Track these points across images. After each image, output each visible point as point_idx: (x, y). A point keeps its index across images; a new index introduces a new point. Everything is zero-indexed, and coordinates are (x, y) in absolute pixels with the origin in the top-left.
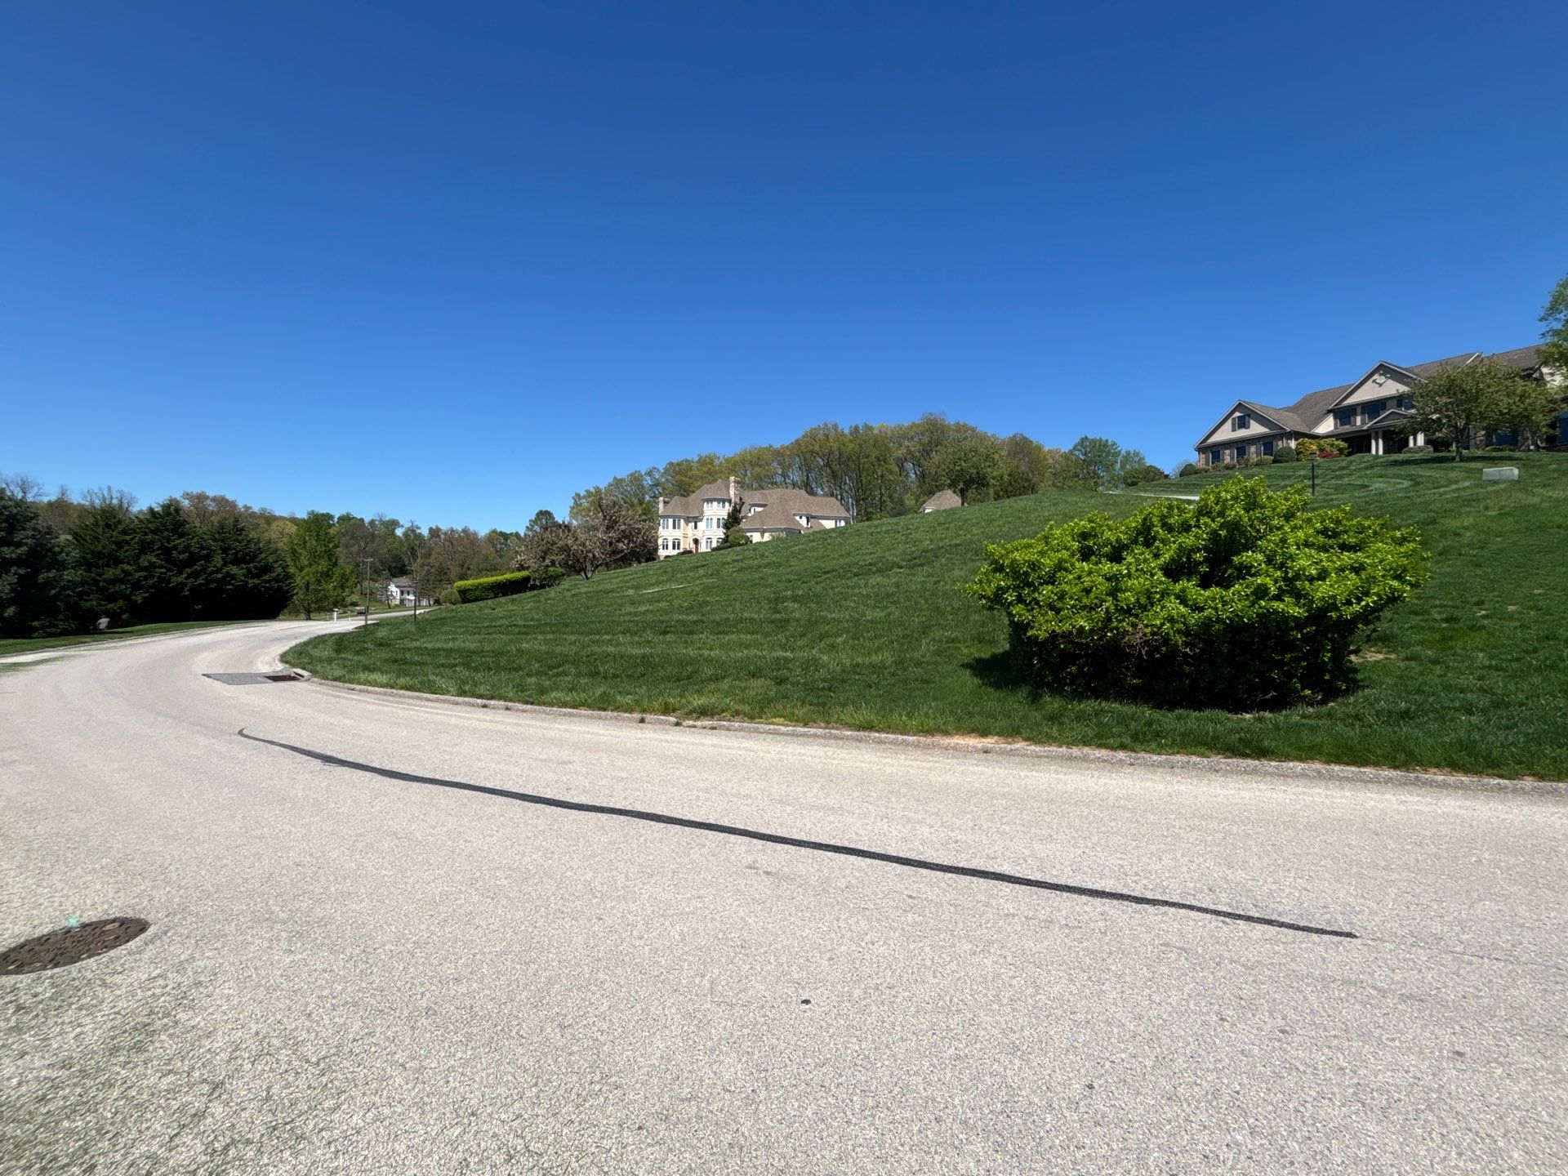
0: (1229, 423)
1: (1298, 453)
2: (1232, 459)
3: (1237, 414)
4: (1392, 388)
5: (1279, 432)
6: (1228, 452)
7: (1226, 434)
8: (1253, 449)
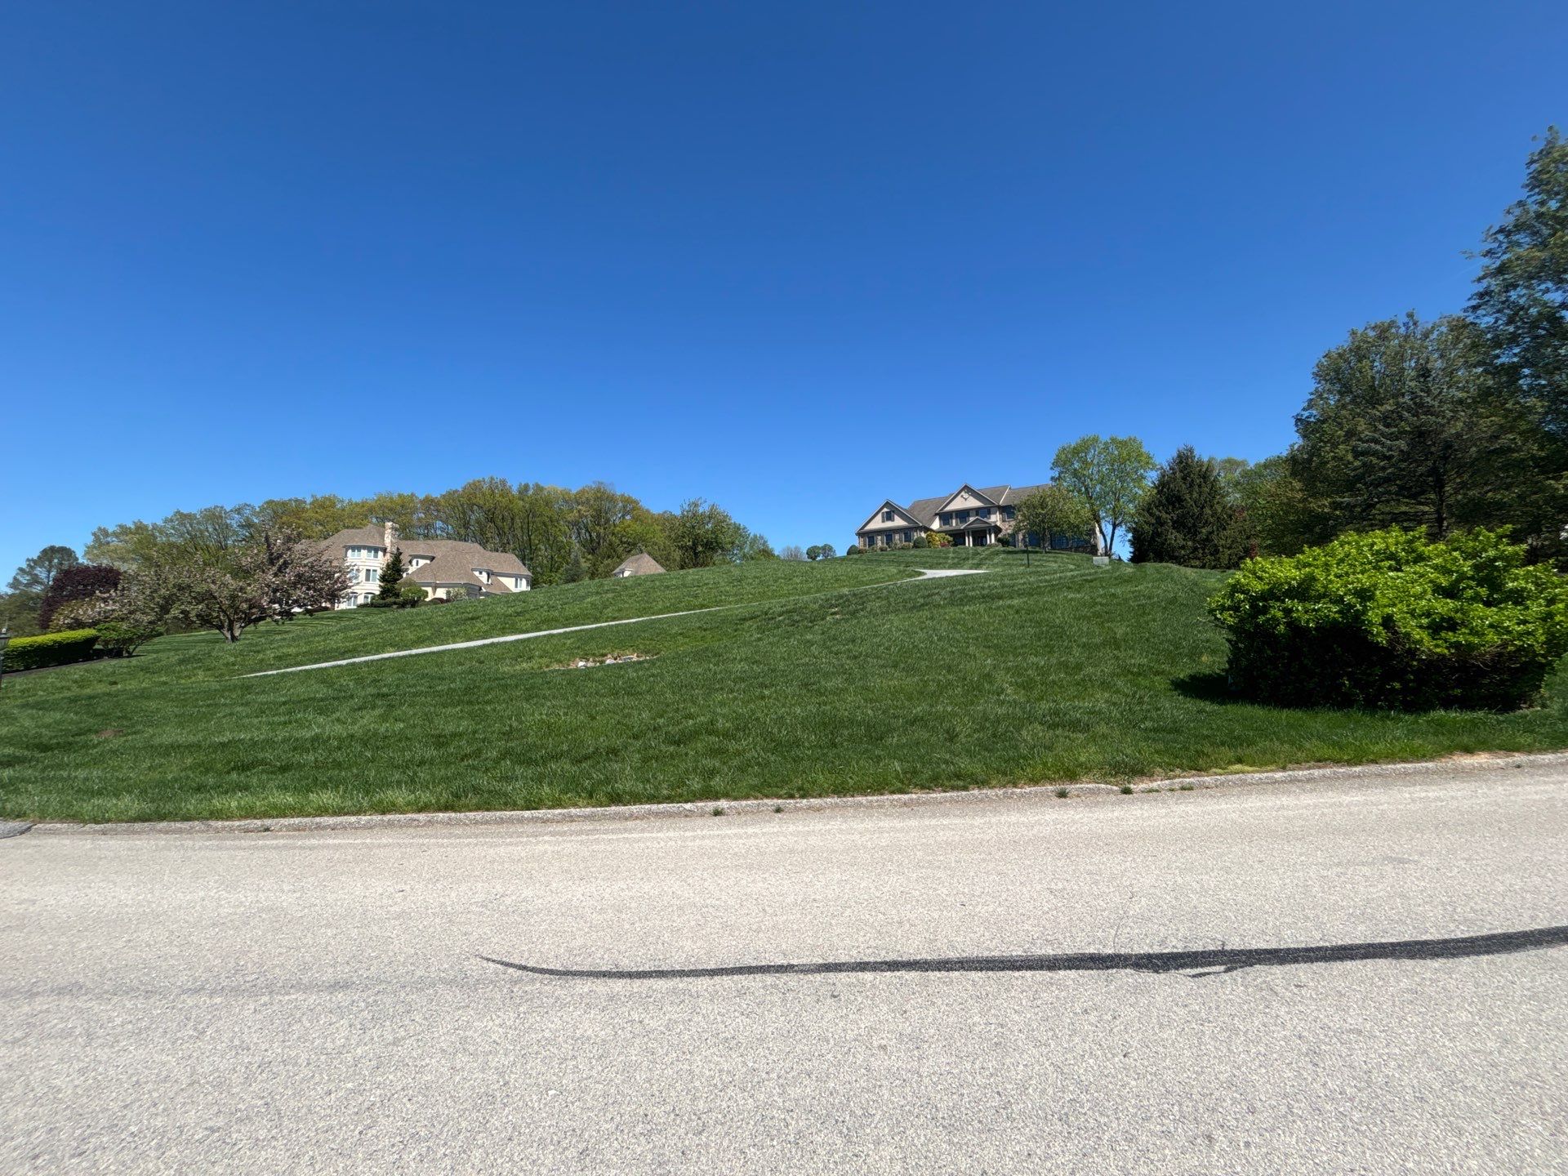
0: (879, 517)
1: (929, 542)
2: (883, 543)
3: (885, 510)
4: (973, 503)
5: (915, 525)
6: (879, 538)
7: (877, 524)
8: (897, 537)
